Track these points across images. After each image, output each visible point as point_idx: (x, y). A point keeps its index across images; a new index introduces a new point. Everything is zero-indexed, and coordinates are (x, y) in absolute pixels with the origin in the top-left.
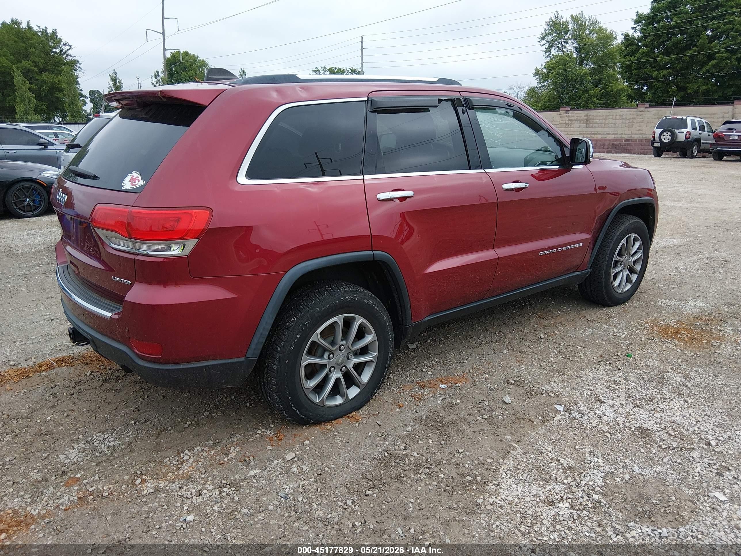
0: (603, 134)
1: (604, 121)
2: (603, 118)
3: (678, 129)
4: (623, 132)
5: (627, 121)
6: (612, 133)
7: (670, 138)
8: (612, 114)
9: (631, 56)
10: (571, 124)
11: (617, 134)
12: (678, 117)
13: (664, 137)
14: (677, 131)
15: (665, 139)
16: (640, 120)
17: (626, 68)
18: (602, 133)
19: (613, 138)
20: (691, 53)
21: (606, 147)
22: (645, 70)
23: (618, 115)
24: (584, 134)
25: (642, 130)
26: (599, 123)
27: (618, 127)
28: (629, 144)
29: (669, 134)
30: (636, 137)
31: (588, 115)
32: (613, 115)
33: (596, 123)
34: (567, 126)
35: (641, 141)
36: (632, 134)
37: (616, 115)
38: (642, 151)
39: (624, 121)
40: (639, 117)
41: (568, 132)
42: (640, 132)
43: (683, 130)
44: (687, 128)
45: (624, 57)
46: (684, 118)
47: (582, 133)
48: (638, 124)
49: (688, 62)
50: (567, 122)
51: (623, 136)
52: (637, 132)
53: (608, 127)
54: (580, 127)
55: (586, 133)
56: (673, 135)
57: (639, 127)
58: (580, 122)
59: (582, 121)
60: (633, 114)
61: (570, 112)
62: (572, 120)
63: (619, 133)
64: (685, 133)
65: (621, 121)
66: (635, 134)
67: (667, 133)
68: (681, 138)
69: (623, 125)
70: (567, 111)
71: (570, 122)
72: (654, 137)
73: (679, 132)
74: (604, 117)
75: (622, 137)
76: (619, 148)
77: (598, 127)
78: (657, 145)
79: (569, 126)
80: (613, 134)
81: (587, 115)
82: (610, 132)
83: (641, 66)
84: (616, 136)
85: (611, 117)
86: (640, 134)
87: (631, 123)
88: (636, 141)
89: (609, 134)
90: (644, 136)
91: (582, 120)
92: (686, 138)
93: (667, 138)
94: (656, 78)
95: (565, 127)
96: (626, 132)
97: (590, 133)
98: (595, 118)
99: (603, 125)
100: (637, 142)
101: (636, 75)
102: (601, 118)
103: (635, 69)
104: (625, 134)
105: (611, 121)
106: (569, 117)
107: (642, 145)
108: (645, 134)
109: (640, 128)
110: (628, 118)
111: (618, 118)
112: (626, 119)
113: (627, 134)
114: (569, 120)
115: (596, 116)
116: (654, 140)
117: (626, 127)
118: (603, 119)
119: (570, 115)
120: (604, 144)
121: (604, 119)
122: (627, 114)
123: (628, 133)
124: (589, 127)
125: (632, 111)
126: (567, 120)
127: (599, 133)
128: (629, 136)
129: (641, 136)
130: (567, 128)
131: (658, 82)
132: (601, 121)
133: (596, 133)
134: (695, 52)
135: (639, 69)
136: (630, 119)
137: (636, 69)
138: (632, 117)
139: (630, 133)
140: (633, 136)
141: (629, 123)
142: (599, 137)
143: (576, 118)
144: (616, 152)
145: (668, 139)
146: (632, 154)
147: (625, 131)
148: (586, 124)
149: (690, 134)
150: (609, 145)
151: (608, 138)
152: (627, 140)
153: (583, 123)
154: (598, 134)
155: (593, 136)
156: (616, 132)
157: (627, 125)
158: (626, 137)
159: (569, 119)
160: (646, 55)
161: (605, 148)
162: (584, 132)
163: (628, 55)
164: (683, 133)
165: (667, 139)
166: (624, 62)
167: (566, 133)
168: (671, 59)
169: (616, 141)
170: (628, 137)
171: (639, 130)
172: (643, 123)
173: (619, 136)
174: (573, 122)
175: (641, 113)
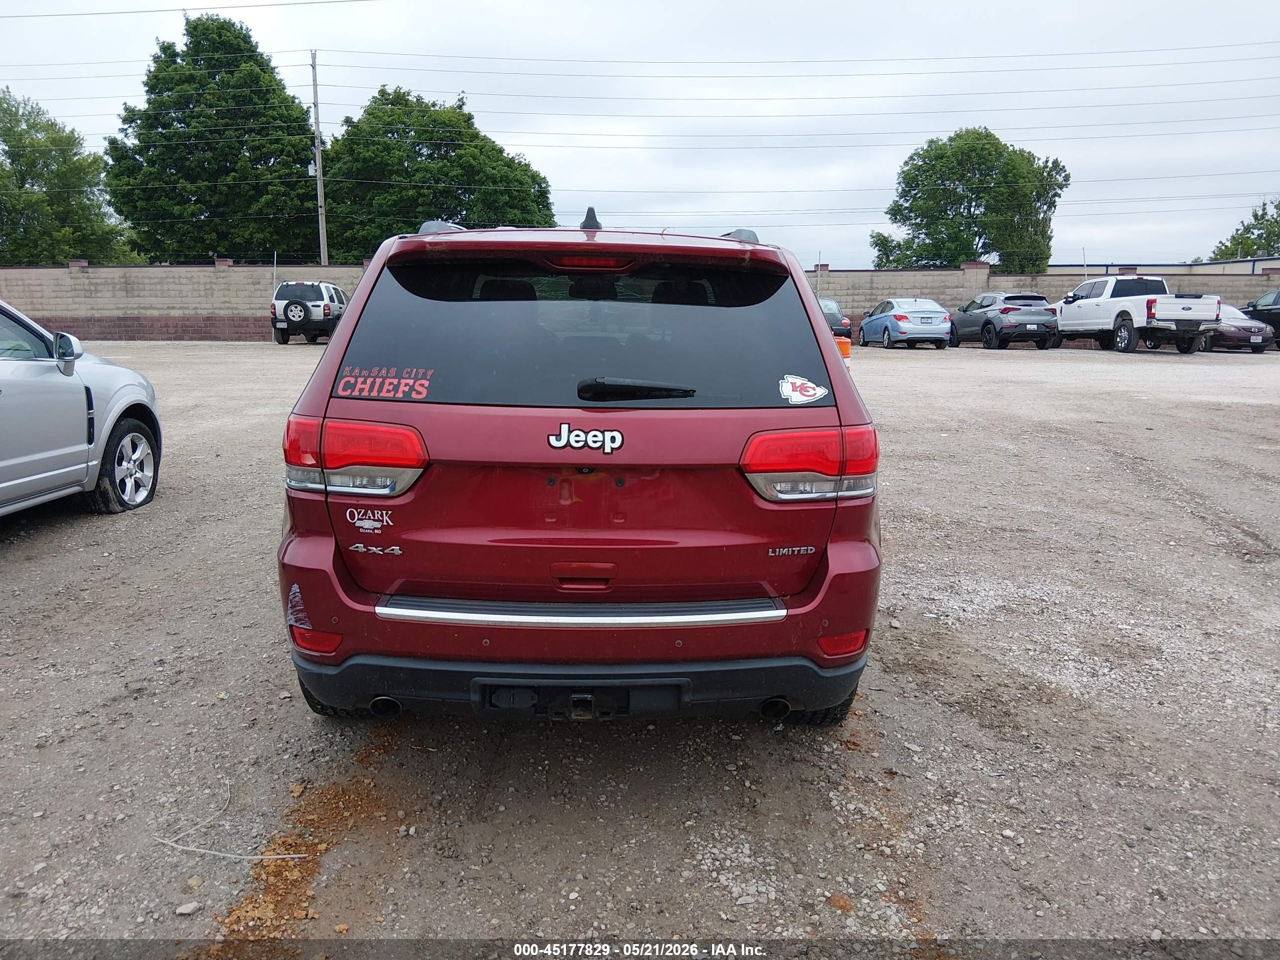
0: (163, 309)
1: (158, 287)
2: (156, 280)
3: (311, 301)
4: (198, 306)
5: (202, 287)
6: (178, 306)
7: (302, 314)
8: (171, 275)
9: (128, 177)
10: (97, 291)
11: (187, 308)
12: (305, 283)
13: (292, 314)
14: (309, 304)
15: (294, 316)
16: (223, 286)
17: (123, 197)
18: (161, 306)
19: (182, 315)
20: (229, 180)
21: (171, 330)
22: (159, 202)
23: (183, 276)
24: (124, 308)
25: (229, 302)
26: (151, 290)
27: (187, 297)
28: (213, 326)
29: (299, 308)
30: (222, 313)
31: (128, 275)
32: (174, 277)
33: (144, 290)
34: (88, 294)
35: (232, 319)
36: (213, 308)
37: (180, 277)
38: (237, 335)
39: (196, 287)
40: (221, 280)
41: (93, 306)
42: (227, 305)
43: (318, 303)
44: (323, 300)
45: (116, 178)
46: (316, 284)
47: (122, 306)
48: (222, 292)
49: (226, 195)
50: (87, 287)
51: (199, 311)
52: (223, 305)
53: (169, 297)
54: (114, 296)
55: (130, 306)
56: (306, 310)
57: (224, 296)
58: (114, 287)
59: (118, 287)
60: (209, 277)
61: (90, 270)
62: (97, 284)
63: (191, 306)
64: (322, 306)
65: (190, 287)
66: (220, 309)
67: (296, 307)
68: (318, 314)
69: (196, 294)
70: (83, 267)
71: (93, 288)
72: (274, 314)
73: (313, 306)
74: (159, 281)
75: (197, 314)
76: (196, 332)
77: (151, 296)
78: (283, 325)
79: (93, 295)
80: (180, 308)
81: (124, 276)
82: (175, 305)
83: (150, 195)
84: (187, 312)
85: (171, 280)
86: (228, 308)
87: (208, 289)
88: (222, 319)
89: (174, 308)
90: (236, 312)
91: (116, 284)
92: (325, 315)
93: (296, 314)
94: (181, 216)
95: (86, 297)
96: (202, 306)
97: (136, 306)
98: (140, 281)
99: (159, 293)
100: (225, 320)
101: (142, 209)
102: (153, 281)
103: (139, 198)
104: (201, 309)
105: (172, 287)
106: (88, 278)
107: (235, 327)
108: (236, 309)
109: (227, 299)
110: (202, 283)
111: (183, 281)
112: (199, 283)
113: (205, 309)
114: (90, 284)
115: (143, 277)
116: (276, 318)
117: (200, 296)
118: (155, 284)
119: (92, 275)
120: (167, 326)
121: (159, 283)
122: (199, 276)
123: (206, 306)
124: (133, 297)
125: (206, 271)
126: (87, 283)
127: (154, 306)
128: (210, 311)
129: (230, 312)
130: (89, 297)
131: (184, 223)
132: (153, 286)
133: (147, 306)
134: (234, 179)
135: (148, 199)
136: (205, 284)
137: (142, 199)
138: (208, 280)
139: (210, 306)
140: (217, 311)
141: (205, 290)
142: (156, 313)
143: (103, 281)
144: (192, 339)
145: (300, 317)
146: (220, 340)
147: (199, 303)
148: (126, 291)
149: (329, 309)
150: (176, 327)
151: (172, 315)
152: (208, 319)
153: (120, 290)
154: (151, 308)
155: (143, 311)
156: (186, 305)
157: (203, 293)
158: (205, 313)
159: (90, 282)
160: (157, 177)
161: (169, 331)
162: (126, 306)
163: (123, 175)
164: (319, 306)
165: (297, 317)
166: (117, 186)
167: (89, 307)
168: (200, 188)
169: (188, 320)
170: (208, 314)
171: (225, 302)
172: (229, 290)
173: (193, 312)
174: (100, 288)
175: (222, 275)
